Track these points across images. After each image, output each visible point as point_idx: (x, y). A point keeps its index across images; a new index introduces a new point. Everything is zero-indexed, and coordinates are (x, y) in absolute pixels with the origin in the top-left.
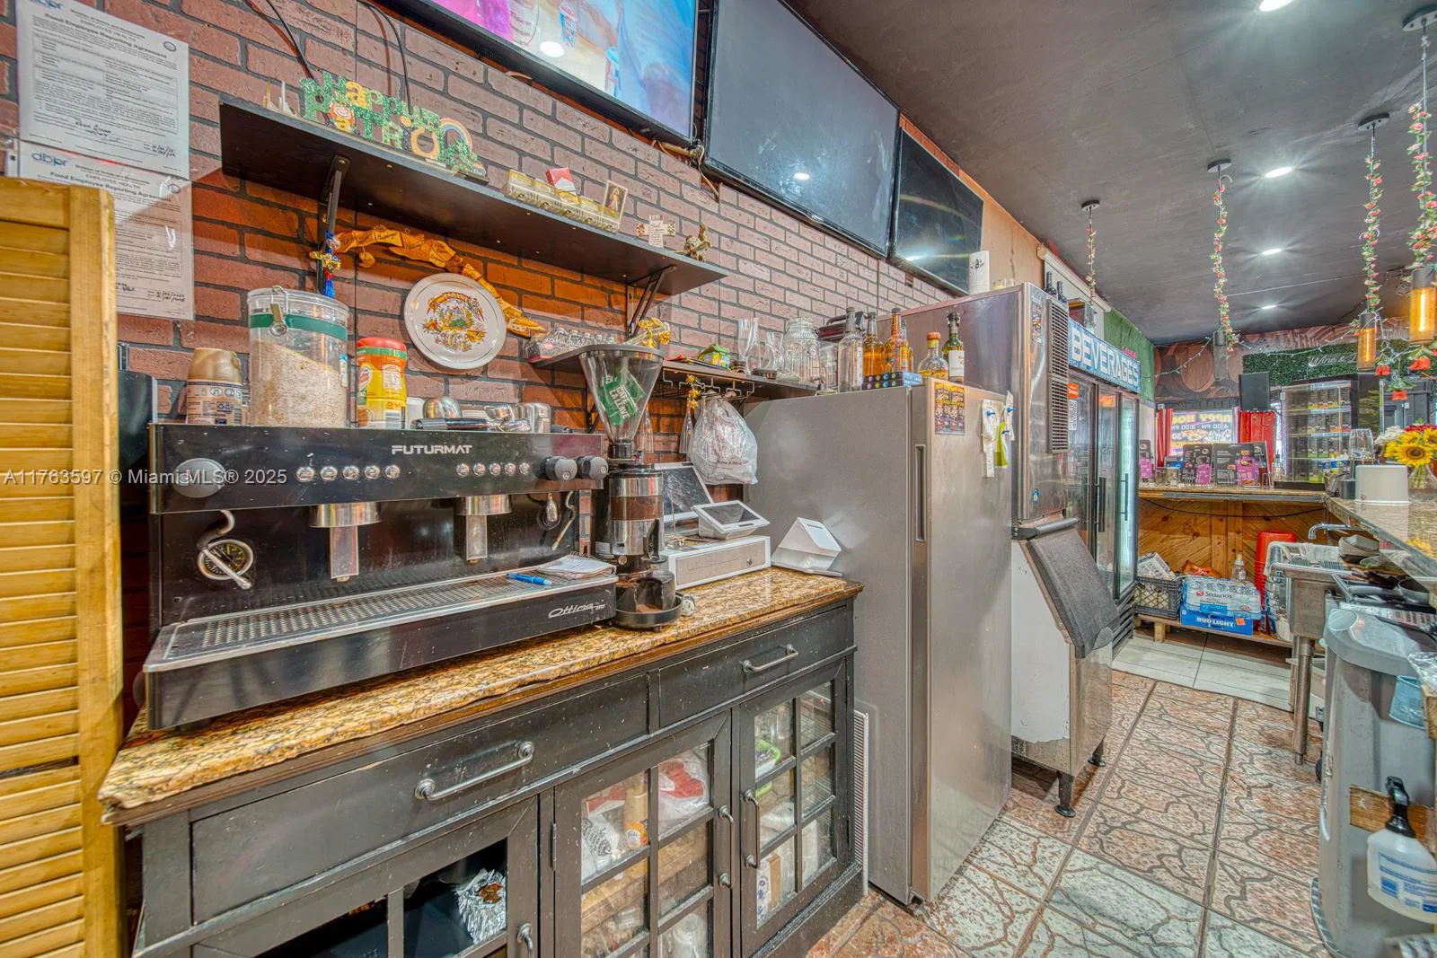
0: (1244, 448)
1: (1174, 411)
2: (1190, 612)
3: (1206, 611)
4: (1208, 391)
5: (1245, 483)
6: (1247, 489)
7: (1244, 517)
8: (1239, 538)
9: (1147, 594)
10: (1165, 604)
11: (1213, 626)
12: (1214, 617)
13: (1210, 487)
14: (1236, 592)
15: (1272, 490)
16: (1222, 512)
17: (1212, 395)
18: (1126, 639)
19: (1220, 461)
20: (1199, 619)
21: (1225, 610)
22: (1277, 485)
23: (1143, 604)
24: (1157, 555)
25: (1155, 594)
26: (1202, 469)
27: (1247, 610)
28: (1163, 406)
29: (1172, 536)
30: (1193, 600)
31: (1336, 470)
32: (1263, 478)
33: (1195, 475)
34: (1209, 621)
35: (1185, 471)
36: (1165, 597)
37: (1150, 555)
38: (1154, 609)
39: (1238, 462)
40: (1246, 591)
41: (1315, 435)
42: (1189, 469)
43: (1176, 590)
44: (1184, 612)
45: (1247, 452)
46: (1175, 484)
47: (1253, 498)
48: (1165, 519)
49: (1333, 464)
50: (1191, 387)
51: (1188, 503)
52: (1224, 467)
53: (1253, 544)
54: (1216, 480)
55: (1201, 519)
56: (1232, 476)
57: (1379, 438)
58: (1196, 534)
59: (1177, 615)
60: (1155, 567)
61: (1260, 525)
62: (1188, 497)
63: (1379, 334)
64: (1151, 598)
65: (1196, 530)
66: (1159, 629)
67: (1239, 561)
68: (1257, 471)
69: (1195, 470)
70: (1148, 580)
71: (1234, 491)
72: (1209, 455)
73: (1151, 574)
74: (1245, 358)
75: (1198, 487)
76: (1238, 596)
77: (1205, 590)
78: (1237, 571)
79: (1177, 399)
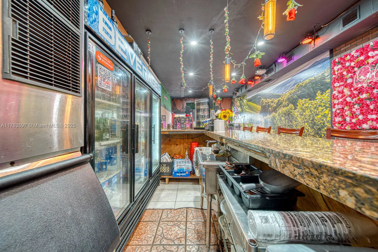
0: (187, 118)
1: (175, 114)
2: (175, 172)
3: (179, 171)
4: (181, 110)
5: (188, 128)
6: (188, 130)
7: (188, 138)
8: (187, 145)
9: (164, 168)
10: (168, 170)
11: (181, 176)
12: (181, 173)
13: (180, 130)
14: (186, 163)
15: (193, 130)
16: (183, 138)
17: (181, 111)
18: (158, 186)
19: (182, 122)
20: (177, 174)
21: (183, 170)
22: (195, 129)
23: (162, 172)
24: (167, 153)
25: (166, 168)
26: (178, 124)
27: (188, 168)
28: (173, 113)
29: (171, 146)
30: (176, 168)
31: (207, 123)
32: (191, 127)
33: (177, 126)
34: (179, 174)
35: (174, 125)
36: (168, 168)
37: (165, 154)
38: (166, 173)
39: (186, 122)
40: (188, 162)
41: (201, 114)
42: (175, 125)
43: (171, 165)
44: (173, 173)
45: (188, 119)
46: (171, 129)
47: (189, 133)
48: (170, 140)
49: (206, 122)
50: (178, 109)
51: (175, 135)
52: (183, 123)
53: (190, 146)
54: (181, 128)
55: (178, 139)
56: (185, 127)
57: (216, 113)
58: (177, 145)
59: (171, 174)
60: (166, 158)
61: (191, 140)
62: (175, 133)
63: (213, 87)
64: (165, 169)
65: (177, 143)
66: (167, 180)
67: (187, 153)
68: (190, 125)
69: (177, 124)
70: (164, 163)
71: (185, 131)
72: (180, 120)
73: (165, 161)
74: (187, 103)
75: (177, 130)
76: (187, 164)
77: (179, 164)
78: (186, 156)
79: (176, 111)
